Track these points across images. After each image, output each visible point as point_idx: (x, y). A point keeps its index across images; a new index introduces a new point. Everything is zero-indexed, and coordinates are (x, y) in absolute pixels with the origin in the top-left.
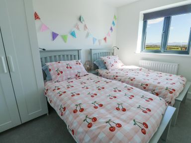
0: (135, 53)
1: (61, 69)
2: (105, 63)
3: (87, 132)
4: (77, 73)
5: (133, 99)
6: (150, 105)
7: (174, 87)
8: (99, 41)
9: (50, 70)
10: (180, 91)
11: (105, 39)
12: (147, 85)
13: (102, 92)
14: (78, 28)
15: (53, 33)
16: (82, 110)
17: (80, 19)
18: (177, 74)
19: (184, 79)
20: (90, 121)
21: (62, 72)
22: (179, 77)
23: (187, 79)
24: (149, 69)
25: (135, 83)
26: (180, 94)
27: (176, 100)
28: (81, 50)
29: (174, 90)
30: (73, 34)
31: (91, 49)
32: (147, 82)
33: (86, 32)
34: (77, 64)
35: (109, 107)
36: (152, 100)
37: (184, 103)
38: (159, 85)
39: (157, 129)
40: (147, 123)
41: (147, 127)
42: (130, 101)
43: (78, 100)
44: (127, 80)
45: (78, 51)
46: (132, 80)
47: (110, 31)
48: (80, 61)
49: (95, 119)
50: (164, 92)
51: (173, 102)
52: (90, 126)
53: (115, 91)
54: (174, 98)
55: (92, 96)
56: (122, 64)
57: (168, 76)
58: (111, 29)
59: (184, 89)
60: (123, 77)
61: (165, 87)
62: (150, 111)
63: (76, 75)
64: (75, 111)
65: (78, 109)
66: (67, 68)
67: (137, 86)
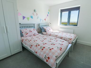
0: (57, 25)
1: (27, 32)
2: (45, 30)
3: (42, 51)
4: (34, 34)
5: (57, 42)
6: (63, 43)
7: (71, 38)
8: (43, 20)
9: (23, 32)
10: (73, 39)
11: (45, 19)
12: (62, 37)
13: (46, 40)
14: (34, 15)
15: (23, 16)
16: (39, 45)
17: (35, 11)
18: (73, 34)
19: (75, 35)
20: (42, 48)
21: (28, 33)
22: (74, 34)
23: (77, 35)
24: (63, 32)
25: (58, 37)
26: (74, 40)
27: (72, 42)
28: (35, 24)
29: (71, 39)
30: (32, 17)
31: (39, 24)
32: (62, 36)
33: (37, 16)
34: (34, 30)
35: (49, 44)
36: (63, 42)
37: (76, 44)
38: (66, 37)
39: (65, 50)
40: (62, 48)
41: (62, 49)
42: (56, 42)
43: (37, 42)
44: (55, 36)
45: (34, 24)
46: (56, 36)
47: (47, 16)
48: (35, 29)
49: (44, 47)
50: (68, 39)
51: (71, 43)
52: (43, 49)
53: (50, 40)
54: (72, 41)
55: (42, 41)
56: (52, 30)
57: (70, 34)
58: (48, 15)
59: (75, 38)
60: (53, 35)
61: (68, 38)
62: (63, 44)
63: (34, 35)
64: (36, 46)
65: (37, 45)
66: (30, 31)
67: (58, 38)
